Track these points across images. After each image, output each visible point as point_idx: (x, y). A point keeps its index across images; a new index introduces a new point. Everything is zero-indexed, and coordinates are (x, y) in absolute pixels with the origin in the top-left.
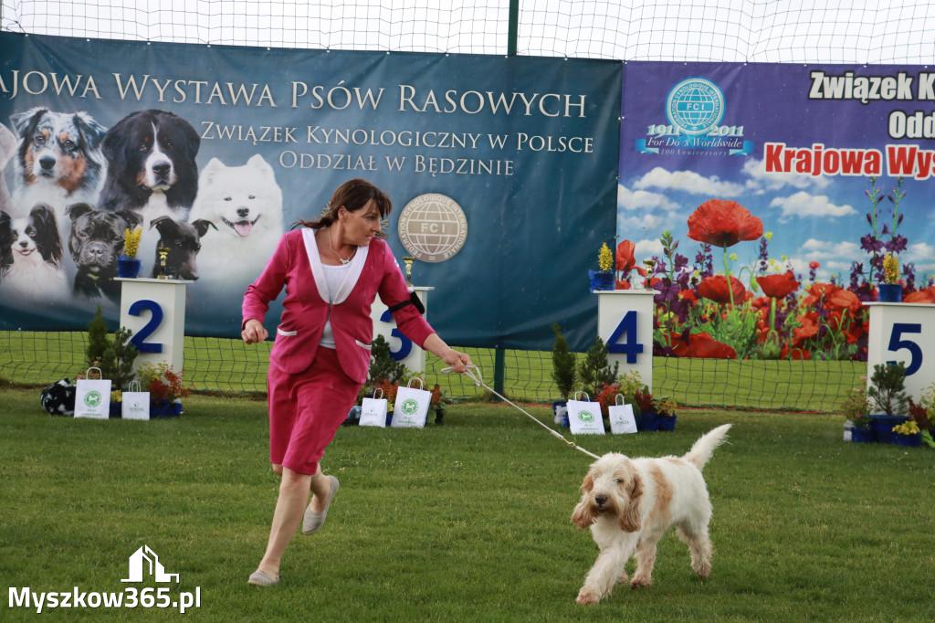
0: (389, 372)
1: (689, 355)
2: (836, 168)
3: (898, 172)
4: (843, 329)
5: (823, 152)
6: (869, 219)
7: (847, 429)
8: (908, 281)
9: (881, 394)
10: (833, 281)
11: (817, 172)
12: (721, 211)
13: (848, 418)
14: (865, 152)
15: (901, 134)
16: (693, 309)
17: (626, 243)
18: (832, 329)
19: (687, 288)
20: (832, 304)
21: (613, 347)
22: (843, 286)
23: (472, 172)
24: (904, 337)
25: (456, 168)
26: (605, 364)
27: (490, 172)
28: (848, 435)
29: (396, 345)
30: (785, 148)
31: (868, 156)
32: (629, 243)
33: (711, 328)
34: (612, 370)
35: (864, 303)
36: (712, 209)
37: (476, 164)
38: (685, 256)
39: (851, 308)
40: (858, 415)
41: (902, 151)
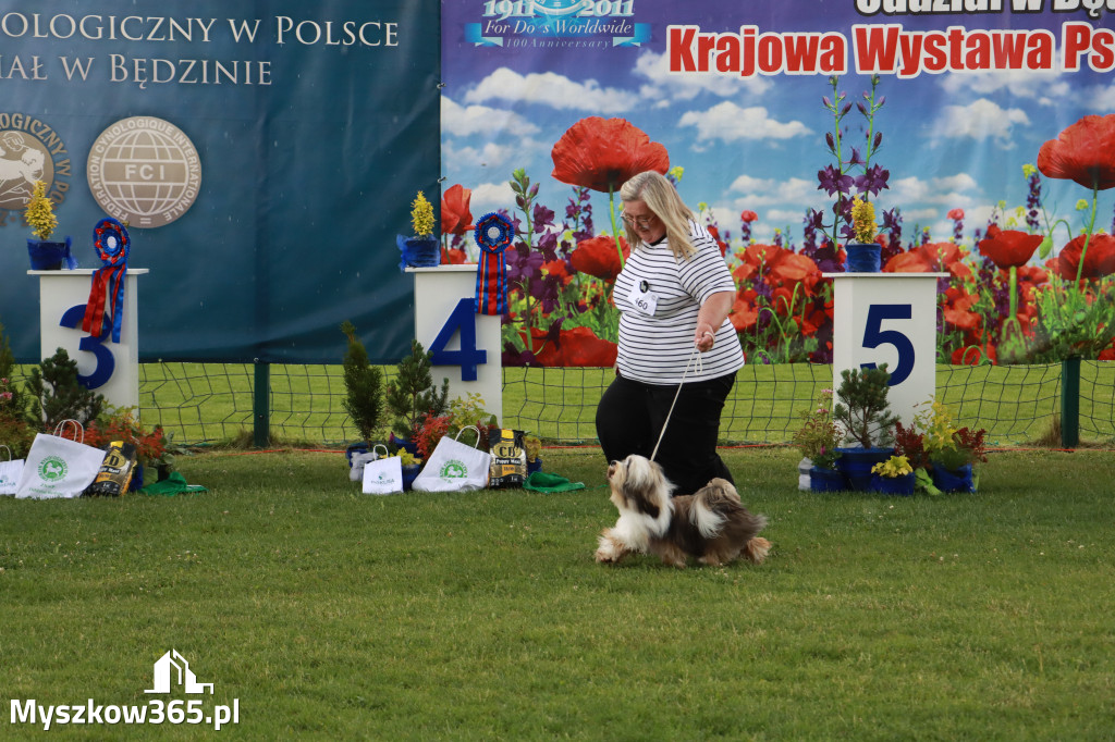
0: (78, 408)
1: (560, 364)
2: (777, 64)
3: (872, 68)
4: (795, 314)
5: (758, 38)
6: (830, 142)
7: (804, 472)
8: (892, 236)
9: (853, 415)
10: (778, 241)
11: (748, 71)
12: (603, 136)
13: (805, 454)
14: (822, 36)
15: (874, 8)
16: (564, 291)
17: (456, 189)
18: (778, 315)
19: (554, 257)
20: (778, 276)
21: (439, 356)
22: (793, 248)
23: (205, 81)
24: (887, 325)
25: (179, 75)
26: (427, 383)
27: (235, 80)
28: (805, 481)
29: (87, 364)
30: (698, 35)
31: (825, 44)
32: (461, 190)
33: (593, 320)
34: (439, 393)
35: (825, 275)
36: (589, 132)
37: (211, 67)
38: (549, 208)
39: (807, 281)
40: (819, 449)
41: (877, 33)
